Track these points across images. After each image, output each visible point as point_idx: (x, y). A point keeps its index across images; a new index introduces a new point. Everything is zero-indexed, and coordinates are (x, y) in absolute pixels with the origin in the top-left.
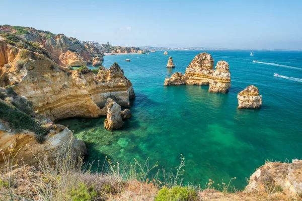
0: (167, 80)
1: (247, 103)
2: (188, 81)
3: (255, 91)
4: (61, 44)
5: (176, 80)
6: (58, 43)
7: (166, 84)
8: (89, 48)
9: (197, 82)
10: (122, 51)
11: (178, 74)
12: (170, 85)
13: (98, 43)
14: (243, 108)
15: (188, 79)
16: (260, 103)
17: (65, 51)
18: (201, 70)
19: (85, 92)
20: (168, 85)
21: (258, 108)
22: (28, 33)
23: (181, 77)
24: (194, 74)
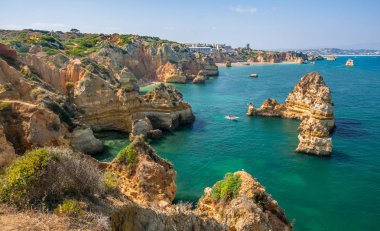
0: (251, 107)
1: (306, 146)
2: (285, 112)
3: (318, 130)
4: (162, 55)
5: (266, 110)
6: (158, 52)
7: (249, 113)
8: (200, 58)
9: (297, 115)
10: (265, 59)
11: (270, 101)
12: (255, 115)
13: (229, 47)
14: (303, 153)
15: (285, 109)
16: (327, 149)
17: (164, 63)
18: (303, 98)
19: (125, 108)
20: (252, 115)
21: (327, 156)
22: (130, 43)
23: (274, 105)
24: (294, 104)
